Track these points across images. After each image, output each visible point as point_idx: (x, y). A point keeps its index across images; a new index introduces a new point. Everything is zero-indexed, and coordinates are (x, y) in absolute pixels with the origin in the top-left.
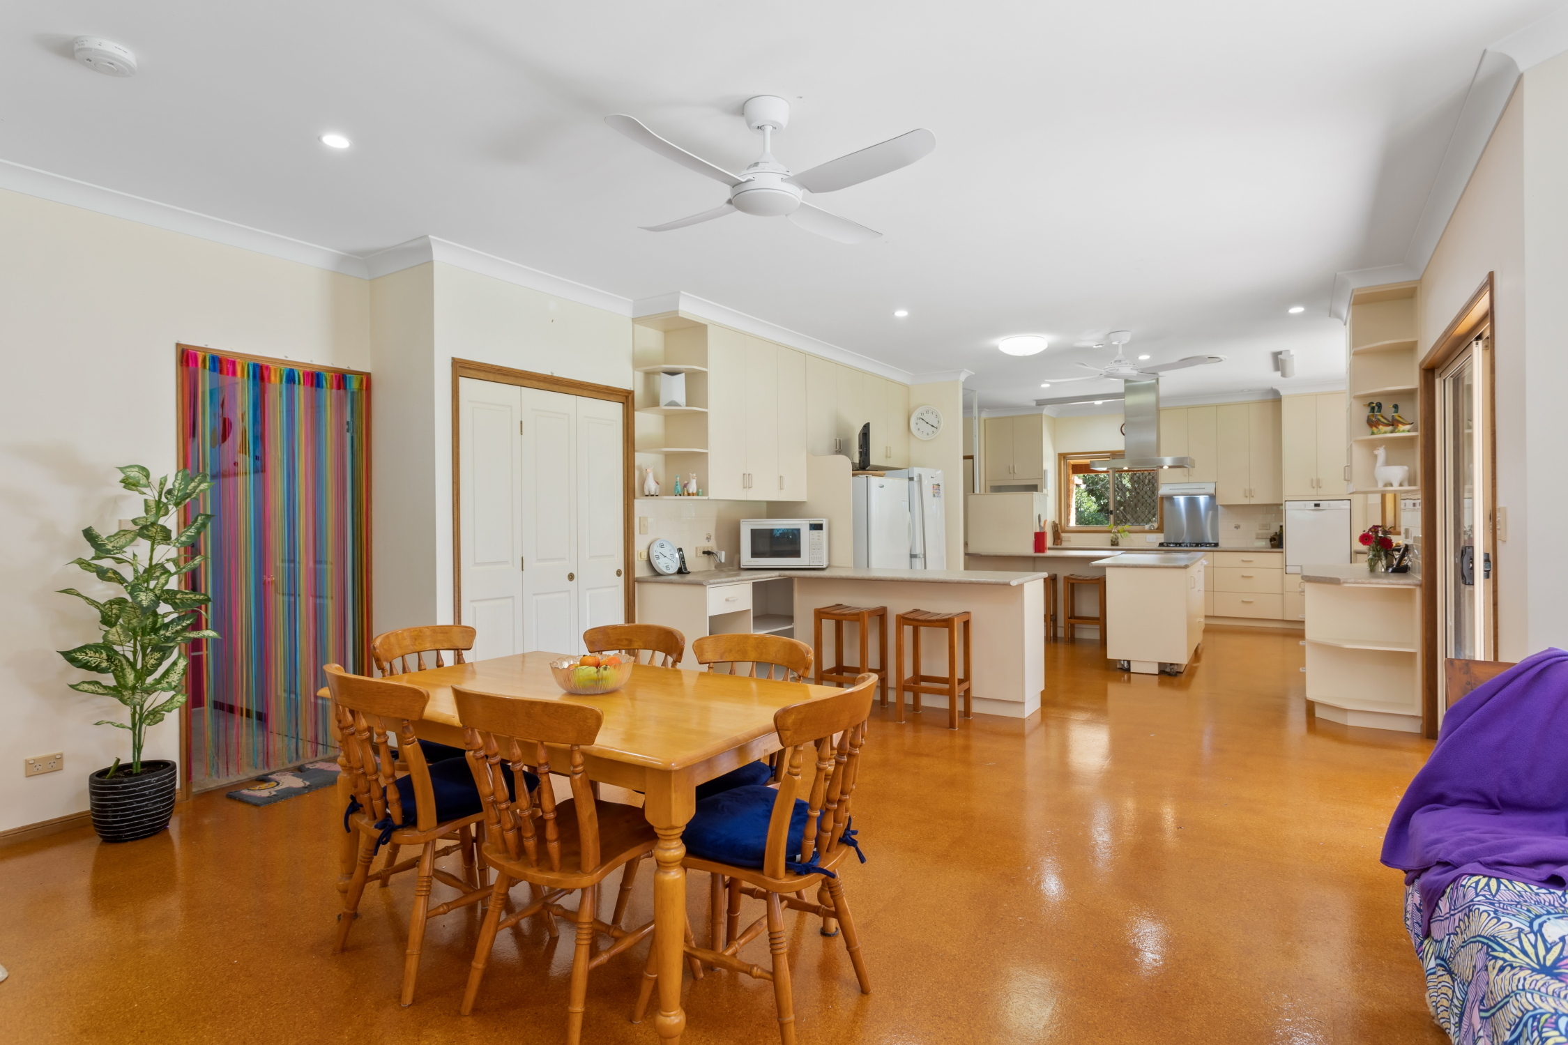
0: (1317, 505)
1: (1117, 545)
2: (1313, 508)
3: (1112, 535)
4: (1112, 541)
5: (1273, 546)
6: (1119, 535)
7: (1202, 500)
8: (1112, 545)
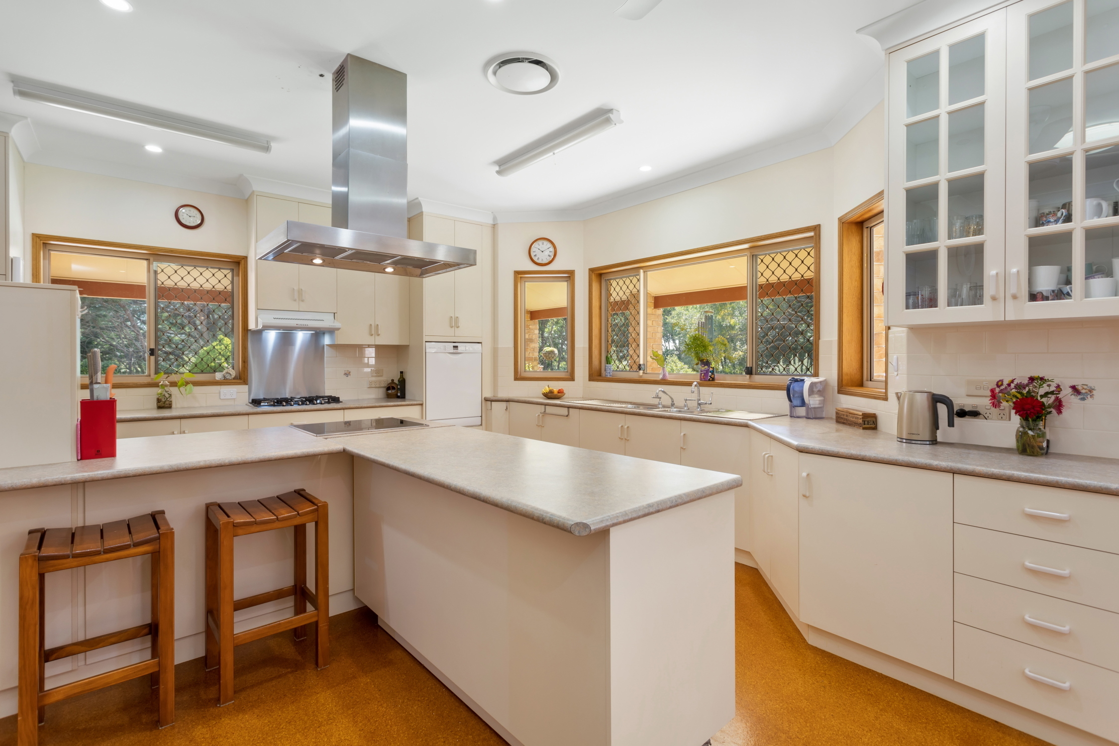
0: (456, 347)
1: (169, 407)
2: (452, 351)
3: (159, 391)
4: (159, 400)
5: (389, 397)
6: (174, 390)
7: (301, 337)
8: (159, 407)
